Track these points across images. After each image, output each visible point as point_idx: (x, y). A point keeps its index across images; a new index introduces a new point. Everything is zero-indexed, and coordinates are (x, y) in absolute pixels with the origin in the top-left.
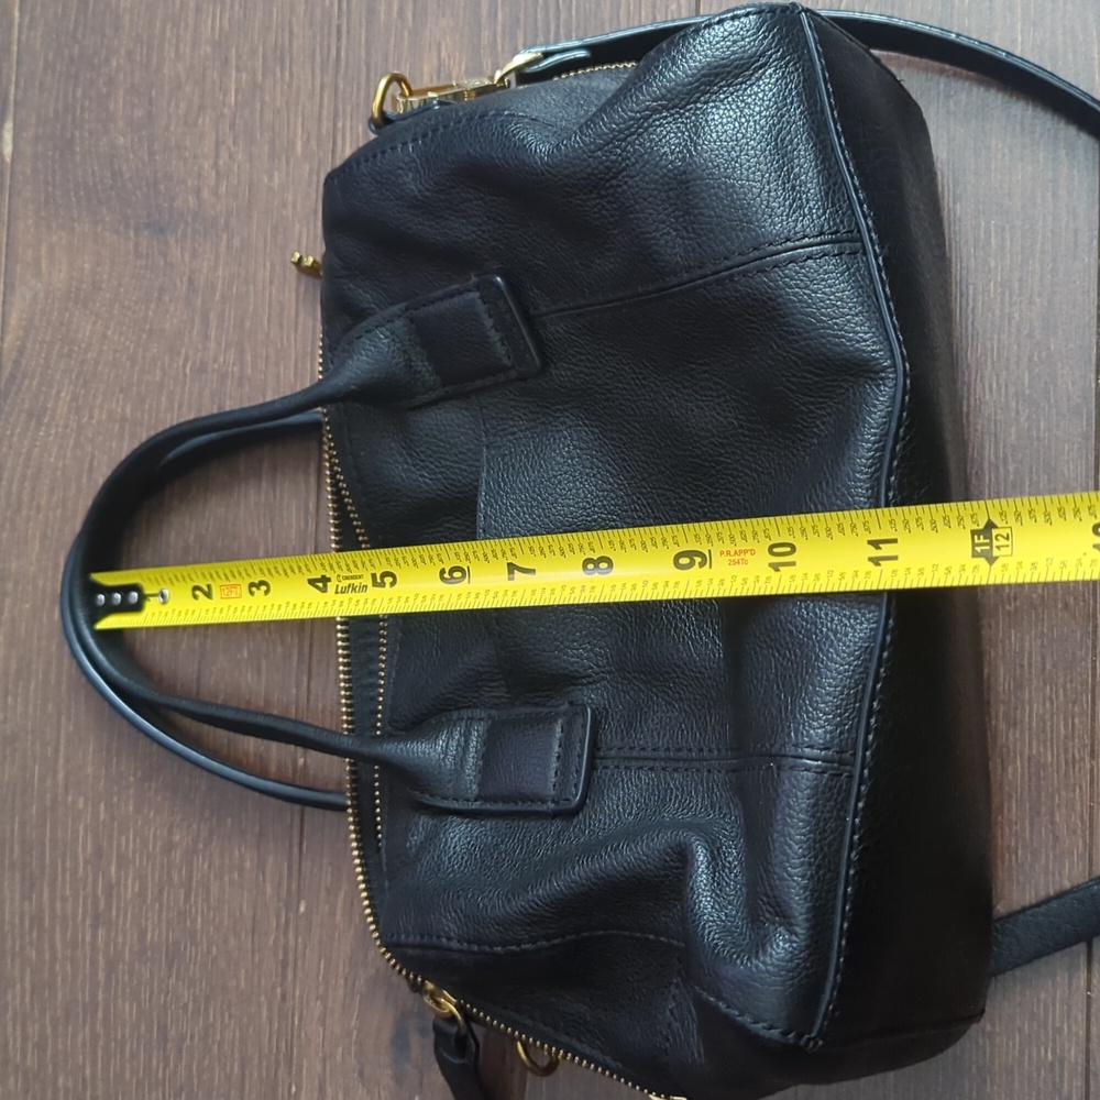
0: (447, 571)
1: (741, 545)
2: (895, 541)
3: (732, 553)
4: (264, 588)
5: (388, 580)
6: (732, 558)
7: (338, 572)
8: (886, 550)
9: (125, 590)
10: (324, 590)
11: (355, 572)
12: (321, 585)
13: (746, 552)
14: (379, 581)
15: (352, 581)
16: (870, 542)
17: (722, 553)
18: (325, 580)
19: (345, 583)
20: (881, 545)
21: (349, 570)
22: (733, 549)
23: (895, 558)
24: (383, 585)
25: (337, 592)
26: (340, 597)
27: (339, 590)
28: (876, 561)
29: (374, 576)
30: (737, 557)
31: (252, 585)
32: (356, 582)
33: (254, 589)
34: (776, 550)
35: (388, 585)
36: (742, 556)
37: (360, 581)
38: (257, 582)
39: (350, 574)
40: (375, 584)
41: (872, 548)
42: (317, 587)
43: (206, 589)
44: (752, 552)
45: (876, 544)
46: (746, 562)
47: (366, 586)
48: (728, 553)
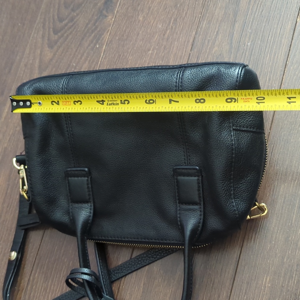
0: (148, 100)
1: (248, 97)
2: (295, 98)
3: (245, 99)
4: (79, 103)
5: (126, 102)
6: (245, 100)
7: (108, 99)
8: (292, 100)
9: (25, 101)
10: (103, 104)
11: (114, 99)
12: (101, 102)
13: (249, 99)
14: (123, 102)
15: (113, 102)
16: (288, 98)
17: (241, 99)
18: (103, 101)
19: (111, 102)
20: (291, 99)
21: (112, 99)
22: (245, 98)
23: (295, 102)
24: (124, 103)
25: (107, 105)
26: (109, 106)
27: (108, 104)
28: (289, 103)
29: (121, 101)
30: (246, 100)
31: (75, 102)
32: (115, 102)
33: (76, 103)
34: (258, 99)
35: (126, 104)
36: (248, 100)
37: (116, 102)
38: (77, 101)
39: (112, 100)
40: (121, 103)
41: (288, 99)
42: (100, 103)
43: (57, 102)
44: (251, 99)
45: (289, 98)
46: (249, 102)
47: (118, 104)
48: (244, 99)
